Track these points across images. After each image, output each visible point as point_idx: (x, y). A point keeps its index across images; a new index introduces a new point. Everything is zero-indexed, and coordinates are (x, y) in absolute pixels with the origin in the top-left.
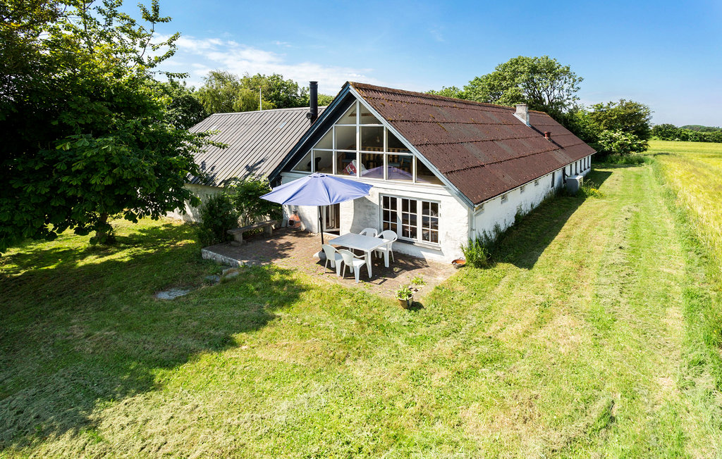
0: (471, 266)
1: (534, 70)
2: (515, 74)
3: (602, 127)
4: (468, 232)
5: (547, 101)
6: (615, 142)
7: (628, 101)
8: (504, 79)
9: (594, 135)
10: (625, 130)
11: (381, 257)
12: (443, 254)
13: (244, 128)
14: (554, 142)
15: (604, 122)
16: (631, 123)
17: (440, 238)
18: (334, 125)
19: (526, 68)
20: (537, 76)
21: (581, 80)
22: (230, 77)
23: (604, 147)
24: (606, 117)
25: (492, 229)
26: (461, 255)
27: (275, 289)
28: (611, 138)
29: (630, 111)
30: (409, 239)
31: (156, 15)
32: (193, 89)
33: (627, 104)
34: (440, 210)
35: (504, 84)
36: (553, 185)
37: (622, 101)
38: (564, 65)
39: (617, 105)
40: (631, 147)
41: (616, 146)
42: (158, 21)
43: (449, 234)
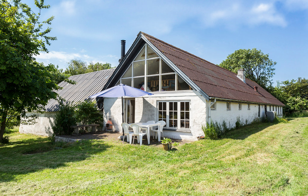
0: (208, 139)
1: (248, 56)
2: (238, 59)
3: (289, 95)
4: (206, 118)
5: (256, 77)
6: (297, 104)
7: (303, 79)
8: (232, 63)
9: (284, 100)
10: (302, 97)
11: (156, 138)
12: (192, 135)
13: (86, 81)
14: (259, 93)
15: (290, 92)
16: (305, 92)
17: (190, 125)
18: (132, 62)
19: (244, 55)
20: (250, 60)
21: (275, 64)
22: (82, 64)
23: (290, 107)
24: (290, 89)
25: (221, 123)
26: (203, 134)
27: (93, 147)
28: (294, 101)
29: (304, 85)
30: (173, 128)
31: (42, 4)
32: (62, 70)
33: (302, 80)
34: (190, 107)
35: (232, 66)
36: (259, 116)
37: (299, 79)
38: (265, 54)
39: (296, 82)
40: (306, 108)
41: (297, 106)
42: (43, 7)
43: (195, 121)
